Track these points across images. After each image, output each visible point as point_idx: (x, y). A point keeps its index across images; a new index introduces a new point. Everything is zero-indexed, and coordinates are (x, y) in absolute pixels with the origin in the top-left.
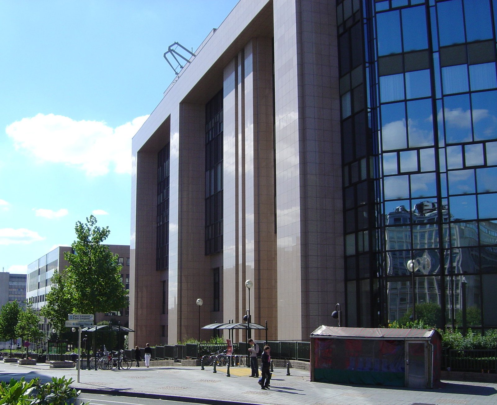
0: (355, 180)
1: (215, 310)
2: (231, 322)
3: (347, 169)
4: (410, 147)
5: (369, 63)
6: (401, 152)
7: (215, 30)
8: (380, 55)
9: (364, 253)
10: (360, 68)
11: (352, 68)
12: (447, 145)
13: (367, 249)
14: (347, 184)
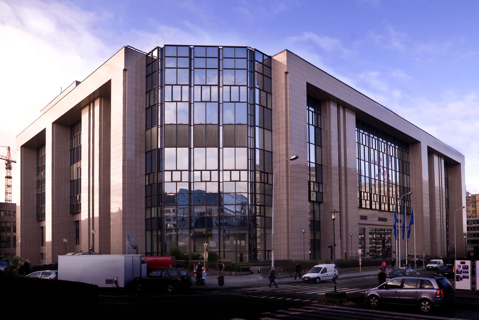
0: (151, 182)
1: (77, 244)
2: (81, 251)
3: (147, 176)
4: (177, 169)
5: (160, 126)
6: (173, 172)
7: (78, 83)
8: (165, 123)
9: (154, 218)
10: (156, 127)
11: (152, 127)
12: (194, 170)
13: (156, 216)
14: (147, 184)
